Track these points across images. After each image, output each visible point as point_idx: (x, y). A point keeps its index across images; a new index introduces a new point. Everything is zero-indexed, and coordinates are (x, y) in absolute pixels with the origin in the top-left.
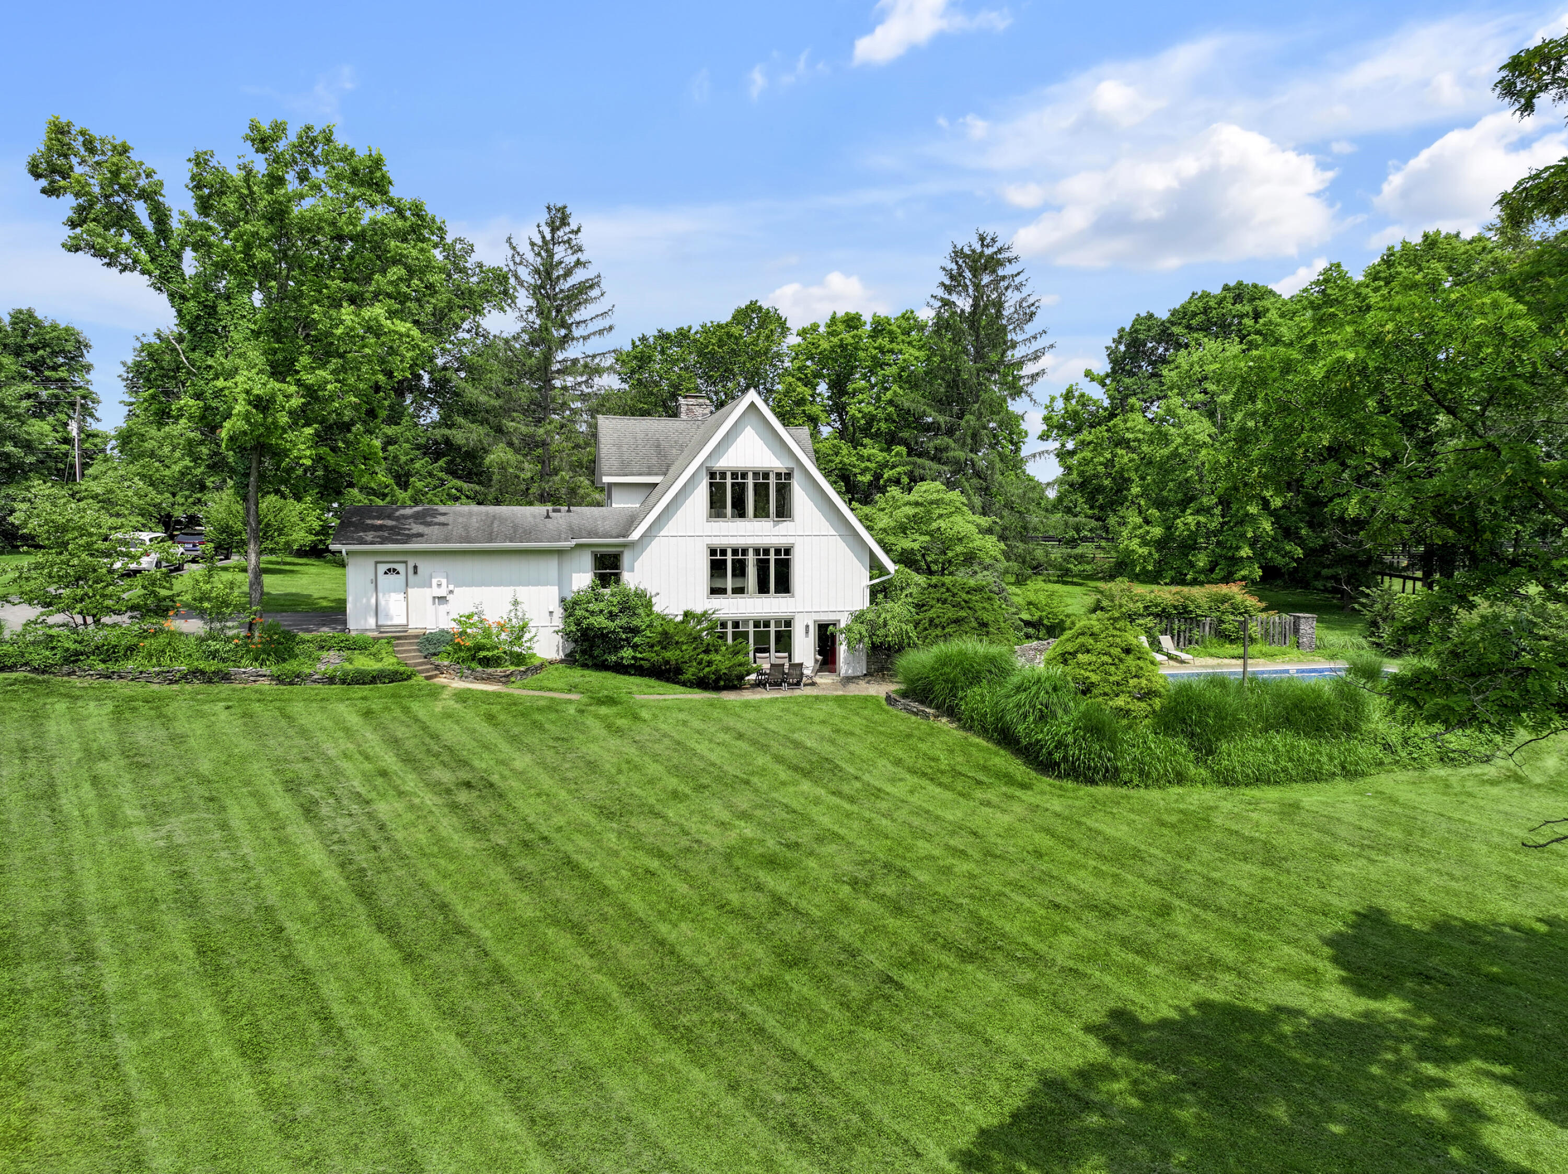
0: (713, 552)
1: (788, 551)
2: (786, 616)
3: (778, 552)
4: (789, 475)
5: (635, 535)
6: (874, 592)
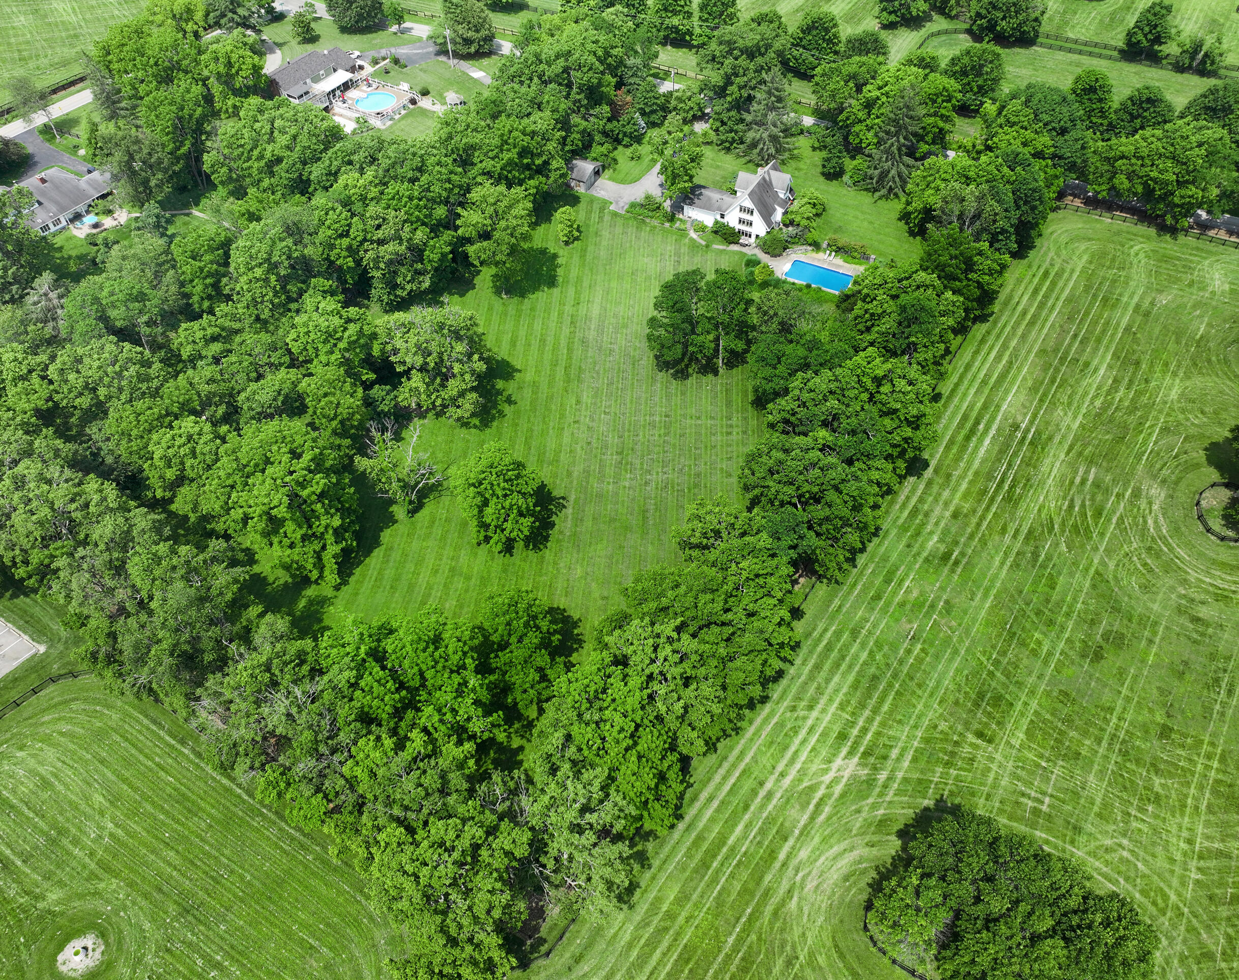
0: (739, 218)
1: (752, 222)
2: (751, 232)
3: (750, 221)
5: (727, 213)
6: (766, 233)
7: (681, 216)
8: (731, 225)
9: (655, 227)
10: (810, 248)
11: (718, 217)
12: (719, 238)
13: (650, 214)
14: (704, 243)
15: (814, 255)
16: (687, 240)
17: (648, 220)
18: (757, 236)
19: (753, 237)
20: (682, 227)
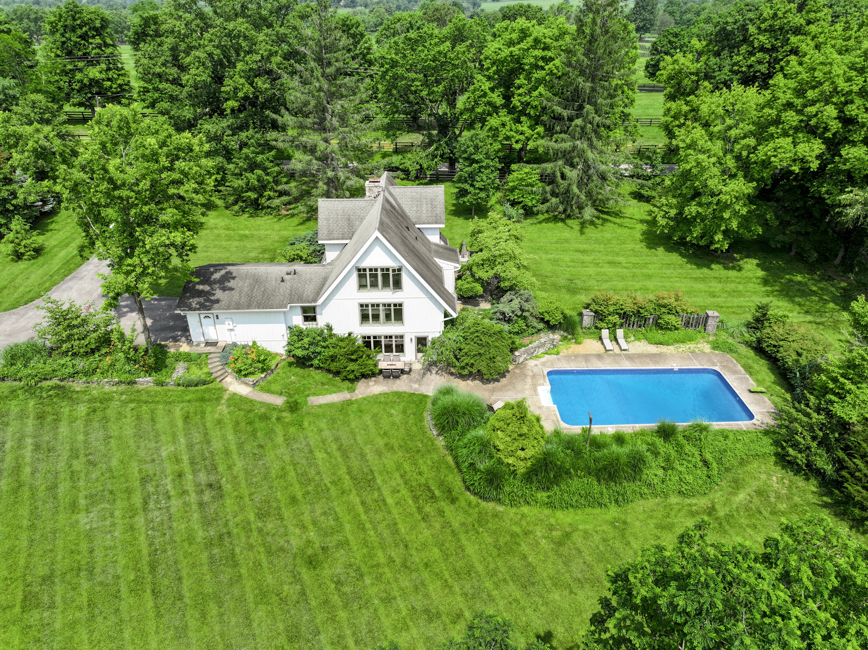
0: (362, 306)
1: (400, 305)
2: (401, 334)
3: (395, 305)
4: (400, 270)
5: (320, 302)
6: (446, 323)
7: (185, 348)
8: (340, 331)
9: (106, 399)
10: (557, 336)
11: (298, 320)
12: (318, 375)
13: (81, 364)
14: (279, 401)
15: (574, 348)
16: (223, 408)
17: (78, 385)
18: (421, 341)
19: (410, 347)
20: (196, 373)
